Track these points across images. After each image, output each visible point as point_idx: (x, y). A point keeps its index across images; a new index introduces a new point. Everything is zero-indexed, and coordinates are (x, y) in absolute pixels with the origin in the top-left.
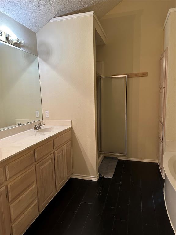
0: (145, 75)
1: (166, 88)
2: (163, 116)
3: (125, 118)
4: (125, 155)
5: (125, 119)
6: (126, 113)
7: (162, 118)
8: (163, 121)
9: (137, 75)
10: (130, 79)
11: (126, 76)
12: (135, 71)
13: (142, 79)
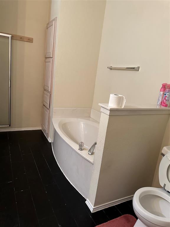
0: (30, 40)
1: (54, 59)
2: (51, 86)
3: (10, 85)
4: (9, 126)
5: (9, 87)
6: (10, 79)
7: (49, 87)
8: (51, 90)
9: (22, 39)
10: (14, 41)
11: (10, 36)
12: (19, 34)
13: (27, 44)
